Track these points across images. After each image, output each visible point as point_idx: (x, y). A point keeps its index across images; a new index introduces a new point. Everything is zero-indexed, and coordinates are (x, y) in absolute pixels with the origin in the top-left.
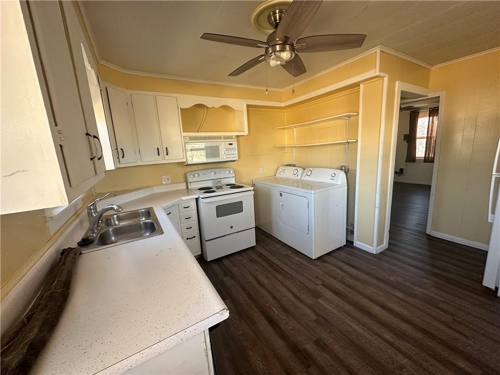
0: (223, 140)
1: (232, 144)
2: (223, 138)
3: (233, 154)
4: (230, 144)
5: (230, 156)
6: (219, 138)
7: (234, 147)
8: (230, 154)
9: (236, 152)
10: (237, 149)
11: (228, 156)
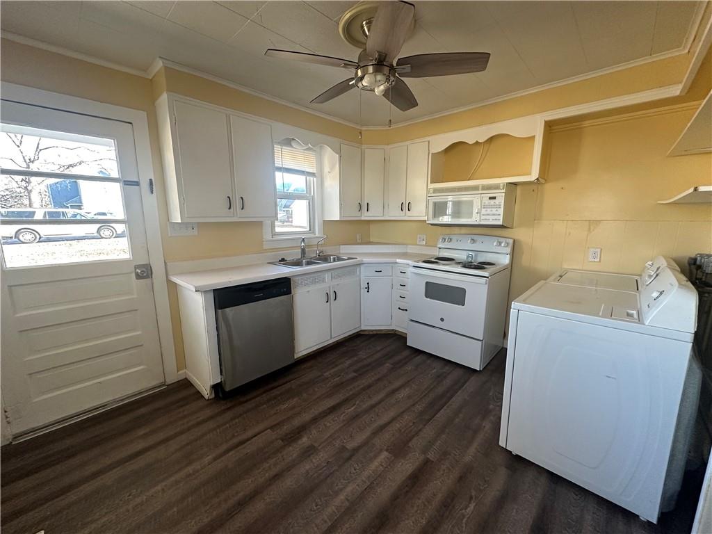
0: (480, 192)
1: (494, 198)
2: (480, 188)
3: (494, 215)
4: (490, 198)
5: (487, 217)
6: (475, 188)
7: (497, 203)
8: (488, 215)
9: (501, 211)
10: (502, 206)
11: (483, 217)
